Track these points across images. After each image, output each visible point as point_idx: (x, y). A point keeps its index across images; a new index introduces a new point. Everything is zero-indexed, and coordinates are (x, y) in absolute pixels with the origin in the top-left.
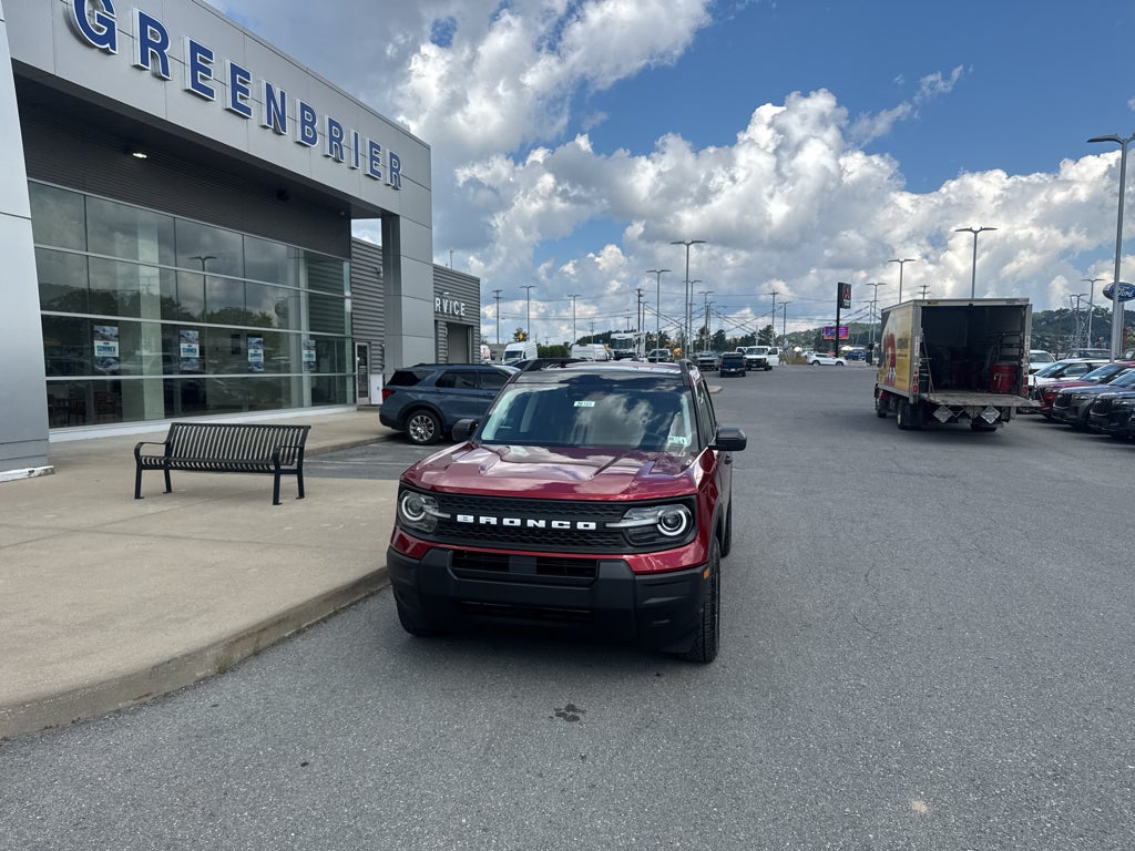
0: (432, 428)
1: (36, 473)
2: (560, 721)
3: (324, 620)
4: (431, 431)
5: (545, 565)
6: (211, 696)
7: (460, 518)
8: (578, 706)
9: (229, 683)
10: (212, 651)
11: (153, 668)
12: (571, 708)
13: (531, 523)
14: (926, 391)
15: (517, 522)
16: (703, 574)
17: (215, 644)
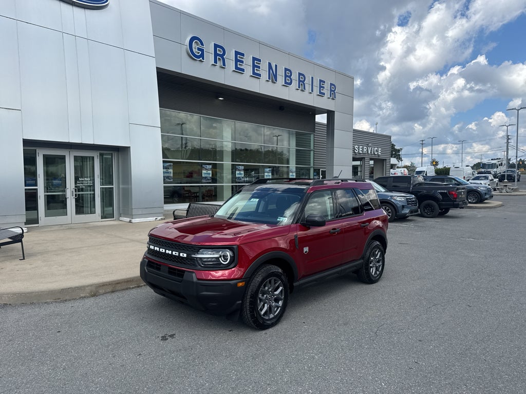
1: (158, 219)
5: (171, 271)
6: (77, 303)
8: (176, 335)
10: (89, 288)
13: (167, 252)
15: (164, 251)
16: (236, 284)
17: (91, 285)
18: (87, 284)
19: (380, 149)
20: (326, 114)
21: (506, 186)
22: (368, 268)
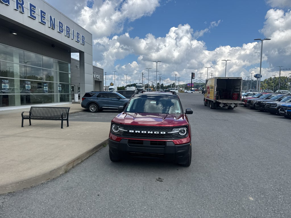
0: (96, 108)
2: (158, 182)
4: (95, 109)
5: (152, 143)
6: (66, 179)
7: (130, 131)
9: (69, 175)
11: (50, 172)
12: (160, 178)
13: (149, 132)
14: (218, 99)
15: (145, 132)
18: (62, 165)
19: (99, 76)
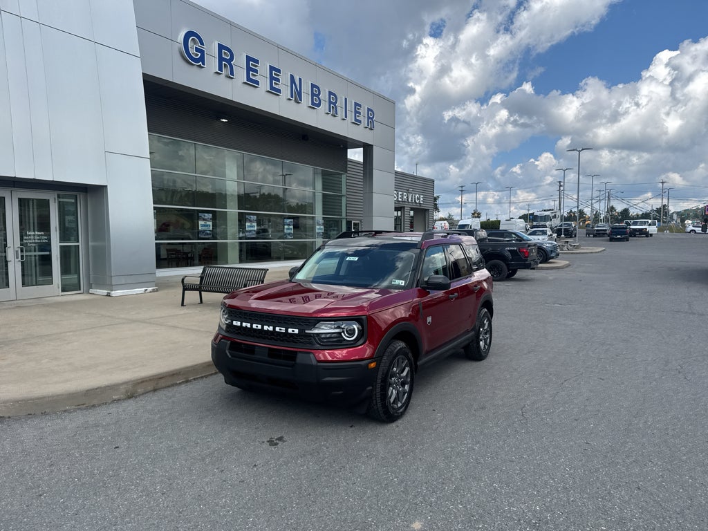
1: (148, 291)
3: (206, 377)
5: (273, 353)
6: (113, 409)
7: (234, 323)
8: (285, 438)
10: (124, 386)
11: (87, 391)
12: (280, 439)
13: (266, 328)
15: (260, 327)
16: (367, 365)
17: (126, 383)
18: (120, 382)
19: (422, 196)
20: (362, 149)
21: (567, 242)
22: (478, 341)
